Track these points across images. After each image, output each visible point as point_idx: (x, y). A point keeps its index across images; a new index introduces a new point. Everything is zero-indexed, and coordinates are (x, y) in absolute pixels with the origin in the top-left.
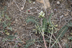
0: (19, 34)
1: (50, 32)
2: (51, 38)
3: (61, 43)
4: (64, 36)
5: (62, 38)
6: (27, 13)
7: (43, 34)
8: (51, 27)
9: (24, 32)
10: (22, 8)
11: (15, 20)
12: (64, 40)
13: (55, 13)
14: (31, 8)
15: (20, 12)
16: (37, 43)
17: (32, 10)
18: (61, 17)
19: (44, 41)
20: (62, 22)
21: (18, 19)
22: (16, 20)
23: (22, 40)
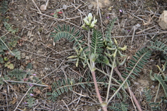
0: (35, 67)
1: (108, 64)
2: (111, 77)
3: (134, 88)
4: (142, 73)
5: (138, 77)
7: (92, 68)
8: (111, 52)
9: (48, 62)
10: (44, 7)
11: (26, 34)
12: (142, 81)
13: (121, 19)
14: (65, 7)
15: (39, 15)
16: (78, 89)
17: (67, 10)
18: (135, 28)
20: (136, 39)
21: (34, 31)
22: (30, 34)
23: (44, 80)
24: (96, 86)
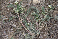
0: (4, 15)
1: (22, 13)
2: (22, 15)
3: (28, 18)
5: (29, 15)
6: (9, 4)
9: (7, 14)
10: (6, 1)
11: (2, 8)
13: (24, 3)
14: (11, 1)
15: (5, 3)
19: (19, 17)
20: (28, 7)
21: (4, 7)
22: (3, 8)
23: (7, 18)
24: (19, 18)
